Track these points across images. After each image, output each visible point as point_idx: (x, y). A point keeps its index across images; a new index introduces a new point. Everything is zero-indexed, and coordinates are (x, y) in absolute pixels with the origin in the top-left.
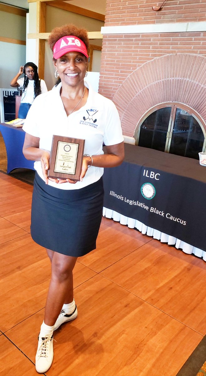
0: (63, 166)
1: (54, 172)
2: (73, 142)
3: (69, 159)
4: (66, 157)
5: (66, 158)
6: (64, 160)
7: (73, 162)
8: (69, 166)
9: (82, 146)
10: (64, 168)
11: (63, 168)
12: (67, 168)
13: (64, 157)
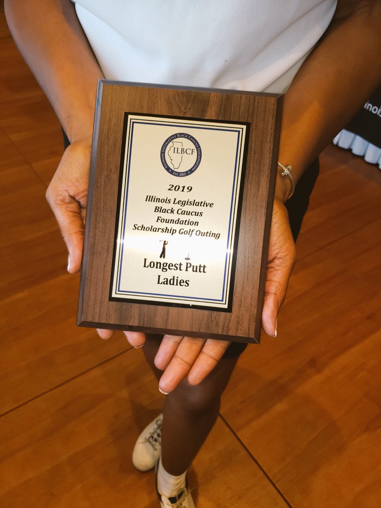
0: (162, 261)
1: (112, 299)
2: (211, 113)
3: (193, 218)
4: (176, 207)
5: (175, 217)
6: (164, 225)
7: (217, 236)
8: (195, 262)
9: (269, 138)
10: (169, 274)
11: (159, 271)
12: (182, 275)
13: (165, 206)
